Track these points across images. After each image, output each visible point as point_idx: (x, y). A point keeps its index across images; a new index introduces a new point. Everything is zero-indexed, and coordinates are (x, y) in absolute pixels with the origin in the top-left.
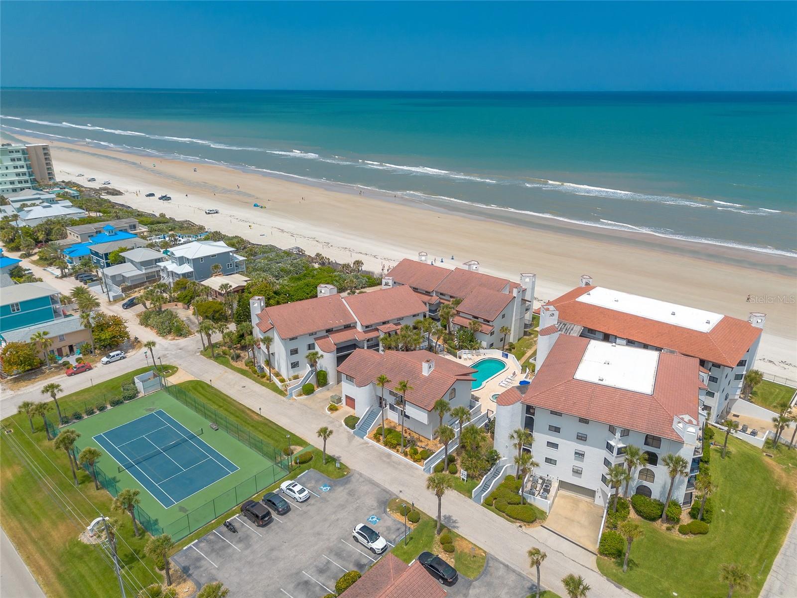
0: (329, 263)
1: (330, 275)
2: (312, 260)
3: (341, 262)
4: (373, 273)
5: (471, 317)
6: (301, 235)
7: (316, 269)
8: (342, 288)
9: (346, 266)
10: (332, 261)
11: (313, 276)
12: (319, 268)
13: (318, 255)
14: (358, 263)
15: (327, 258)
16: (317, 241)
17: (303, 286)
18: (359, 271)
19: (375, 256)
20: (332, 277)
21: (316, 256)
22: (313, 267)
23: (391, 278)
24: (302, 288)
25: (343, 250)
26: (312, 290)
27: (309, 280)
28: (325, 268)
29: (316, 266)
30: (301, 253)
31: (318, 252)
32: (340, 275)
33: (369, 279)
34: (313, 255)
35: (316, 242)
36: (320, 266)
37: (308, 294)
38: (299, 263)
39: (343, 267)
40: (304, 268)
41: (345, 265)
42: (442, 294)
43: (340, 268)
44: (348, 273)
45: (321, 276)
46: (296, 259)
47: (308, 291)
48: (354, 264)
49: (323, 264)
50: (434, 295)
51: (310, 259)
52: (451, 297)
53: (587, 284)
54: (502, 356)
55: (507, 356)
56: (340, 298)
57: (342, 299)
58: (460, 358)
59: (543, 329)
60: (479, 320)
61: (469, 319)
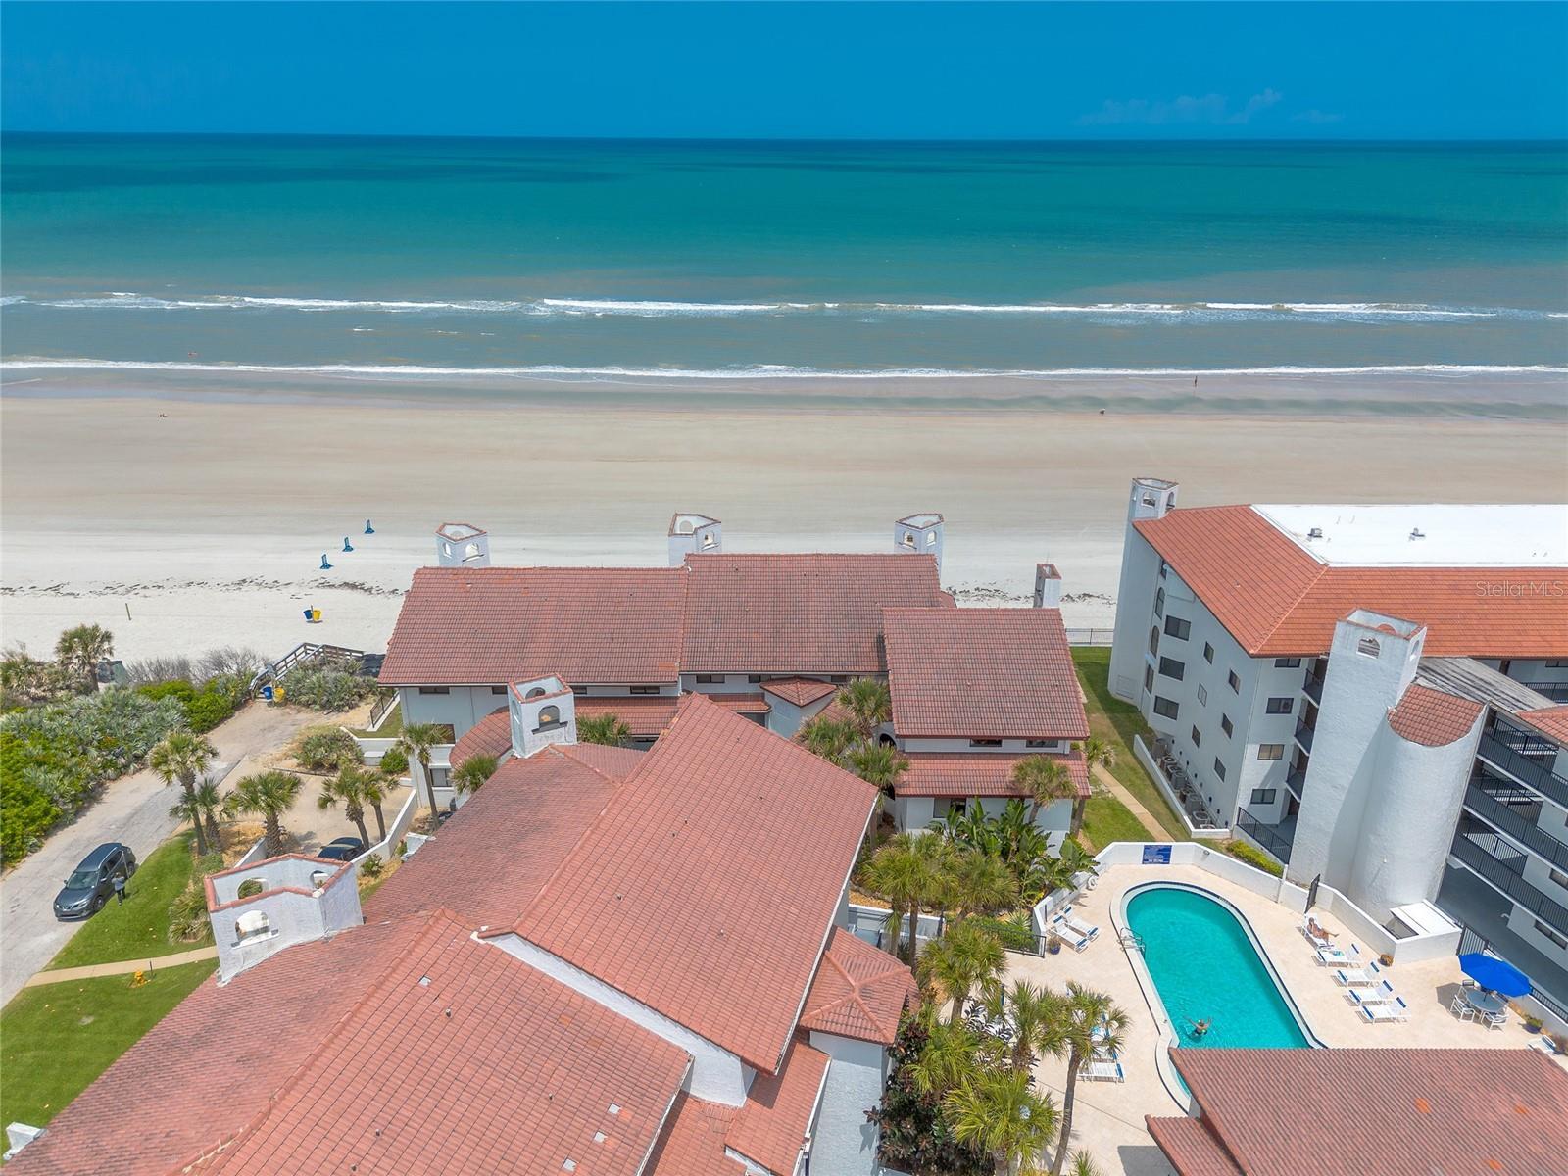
5: (964, 746)
8: (83, 790)
33: (188, 699)
42: (704, 679)
48: (65, 649)
52: (754, 679)
53: (1170, 506)
54: (1145, 861)
55: (1165, 854)
56: (474, 936)
57: (490, 942)
58: (1054, 948)
59: (1395, 715)
60: (1007, 746)
61: (962, 755)
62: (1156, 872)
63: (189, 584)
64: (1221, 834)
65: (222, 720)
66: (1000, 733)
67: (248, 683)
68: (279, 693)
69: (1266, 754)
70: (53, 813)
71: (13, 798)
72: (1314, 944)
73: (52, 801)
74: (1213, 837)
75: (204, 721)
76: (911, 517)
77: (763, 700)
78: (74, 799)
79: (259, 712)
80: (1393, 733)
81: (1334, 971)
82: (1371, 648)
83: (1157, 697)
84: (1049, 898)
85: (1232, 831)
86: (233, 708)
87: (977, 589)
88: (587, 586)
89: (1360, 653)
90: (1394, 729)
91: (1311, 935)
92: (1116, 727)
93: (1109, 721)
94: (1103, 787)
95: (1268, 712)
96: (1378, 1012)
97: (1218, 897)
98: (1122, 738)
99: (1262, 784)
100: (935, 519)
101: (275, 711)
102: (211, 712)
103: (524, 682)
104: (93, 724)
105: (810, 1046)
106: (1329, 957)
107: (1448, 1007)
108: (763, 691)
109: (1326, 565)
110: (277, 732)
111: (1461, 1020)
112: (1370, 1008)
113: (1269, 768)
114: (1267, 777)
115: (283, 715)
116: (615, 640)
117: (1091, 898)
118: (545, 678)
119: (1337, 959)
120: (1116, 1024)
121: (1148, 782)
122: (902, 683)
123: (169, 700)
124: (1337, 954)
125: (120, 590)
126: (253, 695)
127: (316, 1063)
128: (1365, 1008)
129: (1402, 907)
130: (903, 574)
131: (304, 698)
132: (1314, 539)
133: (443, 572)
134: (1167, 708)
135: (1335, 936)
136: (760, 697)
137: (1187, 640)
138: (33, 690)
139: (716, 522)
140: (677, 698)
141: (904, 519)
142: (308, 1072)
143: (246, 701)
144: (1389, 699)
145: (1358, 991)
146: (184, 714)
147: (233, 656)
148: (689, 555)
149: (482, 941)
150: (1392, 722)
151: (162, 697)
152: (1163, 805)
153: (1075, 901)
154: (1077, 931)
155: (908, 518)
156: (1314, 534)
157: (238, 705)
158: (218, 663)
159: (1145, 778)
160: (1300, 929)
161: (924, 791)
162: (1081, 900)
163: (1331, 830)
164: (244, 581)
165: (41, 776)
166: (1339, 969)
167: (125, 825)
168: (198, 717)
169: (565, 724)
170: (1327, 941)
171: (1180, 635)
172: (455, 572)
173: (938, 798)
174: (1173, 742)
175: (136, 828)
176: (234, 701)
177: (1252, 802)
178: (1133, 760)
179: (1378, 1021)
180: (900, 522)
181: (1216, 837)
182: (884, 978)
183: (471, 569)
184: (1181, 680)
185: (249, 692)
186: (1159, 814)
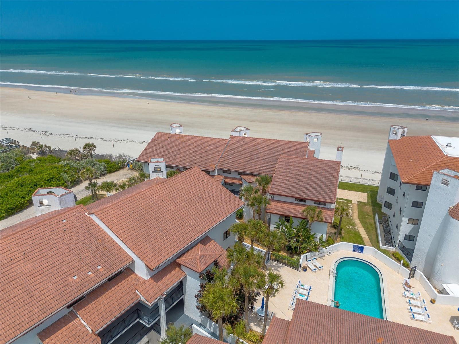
0: (51, 151)
1: (54, 165)
2: (28, 150)
3: (66, 148)
4: (111, 156)
5: (293, 200)
6: (13, 128)
7: (35, 160)
8: (74, 181)
9: (74, 152)
10: (54, 149)
11: (30, 170)
12: (38, 159)
13: (34, 144)
14: (90, 147)
15: (47, 145)
16: (33, 131)
17: (14, 188)
18: (91, 156)
19: (102, 139)
20: (57, 168)
21: (32, 145)
22: (30, 158)
23: (162, 160)
24: (14, 190)
25: (65, 136)
26: (30, 191)
27: (24, 177)
28: (45, 157)
29: (35, 156)
30: (14, 145)
31: (34, 141)
32: (69, 164)
33: (108, 164)
34: (29, 145)
35: (31, 132)
36: (39, 156)
37: (24, 198)
38: (10, 155)
39: (71, 154)
40: (17, 162)
41: (73, 150)
42: (225, 171)
43: (66, 156)
44: (78, 160)
45: (42, 168)
46: (6, 152)
47: (22, 194)
48: (84, 148)
49: (43, 153)
50: (216, 174)
51: (25, 150)
52: (240, 173)
53: (402, 135)
54: (354, 250)
55: (361, 250)
56: (86, 214)
57: (90, 216)
58: (305, 270)
59: (452, 209)
60: (308, 203)
61: (292, 203)
62: (357, 255)
63: (131, 141)
64: (392, 249)
65: (115, 171)
66: (306, 198)
67: (125, 163)
68: (131, 166)
69: (411, 222)
70: (65, 185)
71: (55, 179)
72: (405, 289)
73: (65, 182)
74: (389, 249)
75: (111, 170)
76: (311, 133)
77: (241, 180)
78: (71, 182)
79: (126, 171)
80: (449, 216)
81: (407, 300)
82: (446, 183)
83: (385, 201)
84: (308, 254)
85: (396, 249)
86: (119, 168)
87: (351, 167)
88: (199, 141)
89: (442, 184)
90: (449, 214)
91: (405, 286)
92: (373, 211)
93: (371, 209)
94: (356, 228)
95: (412, 206)
96: (417, 317)
97: (376, 267)
98: (373, 215)
99: (409, 233)
100: (320, 134)
101: (130, 171)
102: (113, 168)
103: (154, 158)
104: (82, 166)
105: (181, 269)
106: (408, 294)
107: (452, 324)
108: (241, 178)
109: (447, 155)
110: (127, 176)
111: (455, 329)
112: (415, 315)
113: (412, 228)
114: (411, 231)
115: (131, 172)
116: (201, 157)
117: (327, 258)
118: (160, 158)
119: (411, 296)
120: (280, 285)
121: (374, 229)
122: (277, 178)
123: (103, 163)
124: (412, 294)
125: (116, 141)
126: (126, 166)
127: (20, 232)
128: (413, 314)
129: (447, 284)
130: (296, 147)
131: (136, 168)
132: (448, 147)
133: (163, 134)
134: (389, 206)
135: (413, 288)
136: (240, 179)
137: (397, 181)
138: (76, 157)
139: (248, 129)
140: (215, 176)
141: (308, 133)
142: (16, 234)
143: (124, 167)
144: (451, 203)
145: (413, 308)
146: (105, 167)
147: (124, 156)
148: (232, 136)
149: (88, 215)
150: (450, 211)
151: (101, 162)
152: (375, 236)
153: (321, 257)
154: (315, 266)
155: (310, 133)
156: (448, 145)
157: (121, 168)
158: (121, 157)
159: (374, 228)
160: (402, 283)
161: (277, 212)
162: (323, 258)
163: (427, 252)
164: (144, 142)
165: (64, 175)
166: (409, 299)
167: (81, 191)
168: (109, 169)
169: (162, 172)
170: (410, 289)
171: (395, 179)
172: (166, 134)
173: (281, 215)
174: (390, 218)
175: (83, 192)
176: (120, 167)
177: (404, 239)
178: (373, 222)
179: (416, 320)
180: (306, 134)
181: (390, 250)
182: (210, 254)
183: (171, 134)
184: (394, 196)
185: (124, 165)
186: (372, 239)
